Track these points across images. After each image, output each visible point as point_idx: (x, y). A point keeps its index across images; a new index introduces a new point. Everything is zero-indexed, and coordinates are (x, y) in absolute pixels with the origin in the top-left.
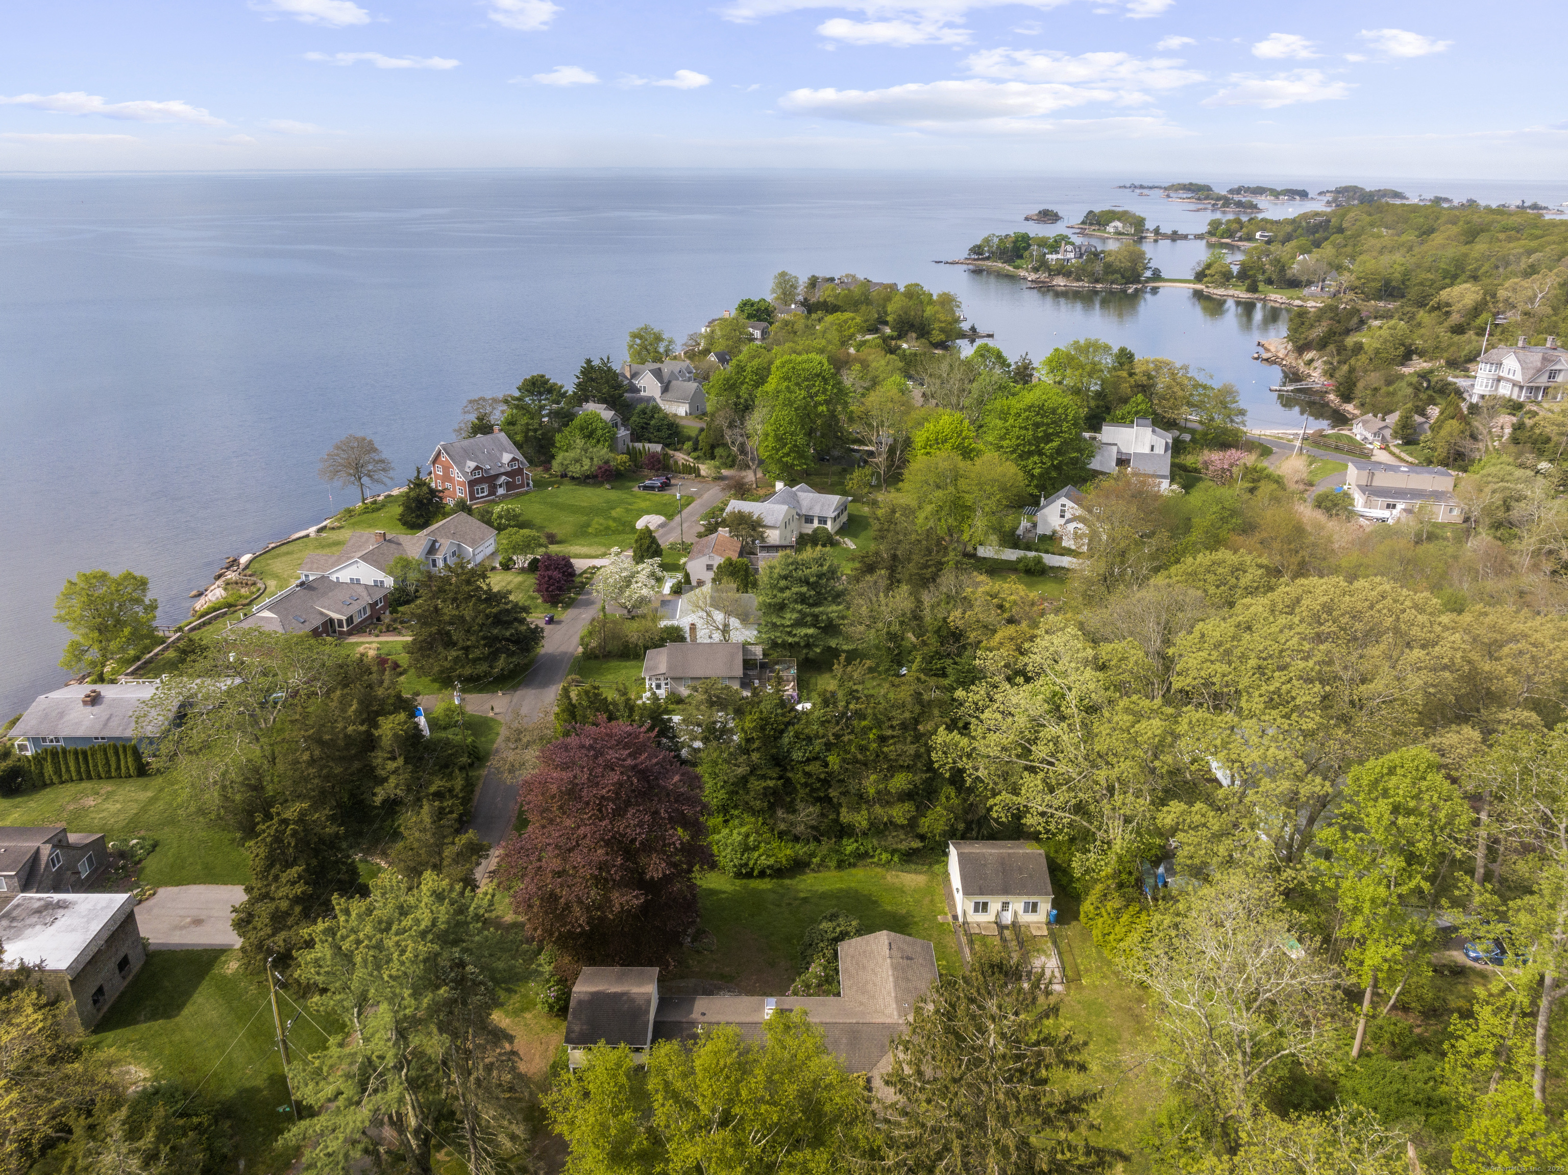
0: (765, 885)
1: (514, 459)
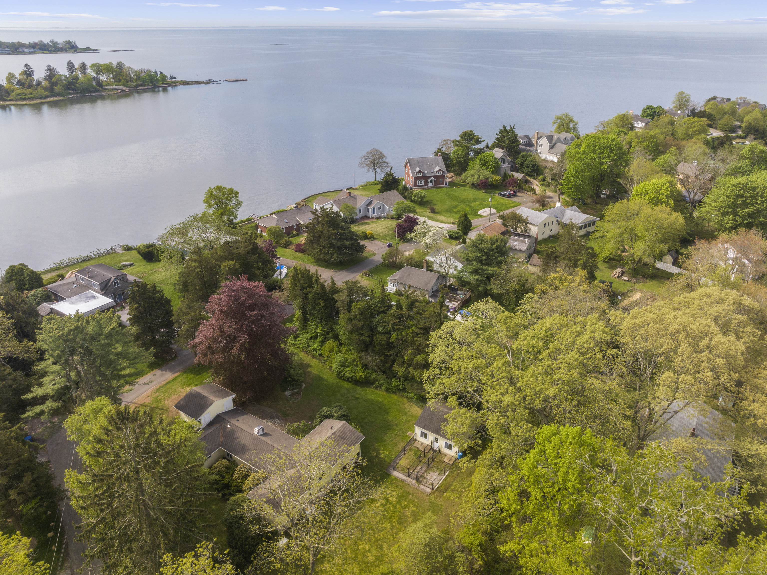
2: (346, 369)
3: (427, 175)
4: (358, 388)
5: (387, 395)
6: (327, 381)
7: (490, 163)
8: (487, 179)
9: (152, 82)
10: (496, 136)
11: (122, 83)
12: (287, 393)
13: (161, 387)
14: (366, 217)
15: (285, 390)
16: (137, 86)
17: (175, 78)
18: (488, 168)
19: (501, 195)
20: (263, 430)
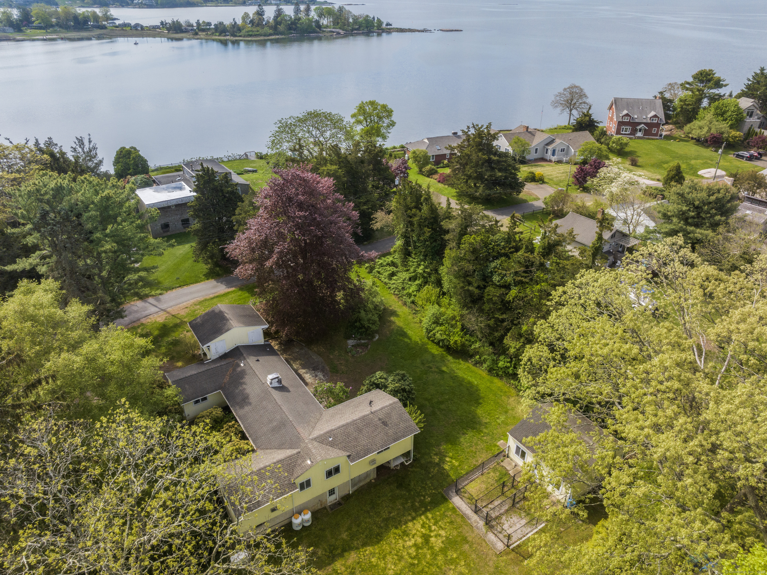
0: (435, 350)
1: (655, 116)
2: (438, 328)
3: (637, 121)
4: (450, 358)
5: (488, 377)
6: (410, 339)
7: (729, 113)
8: (722, 133)
9: (367, 27)
10: (747, 82)
11: (339, 26)
12: (351, 342)
13: (206, 300)
14: (543, 159)
15: (349, 338)
16: (353, 30)
17: (391, 25)
18: (726, 120)
19: (738, 156)
20: (280, 381)
